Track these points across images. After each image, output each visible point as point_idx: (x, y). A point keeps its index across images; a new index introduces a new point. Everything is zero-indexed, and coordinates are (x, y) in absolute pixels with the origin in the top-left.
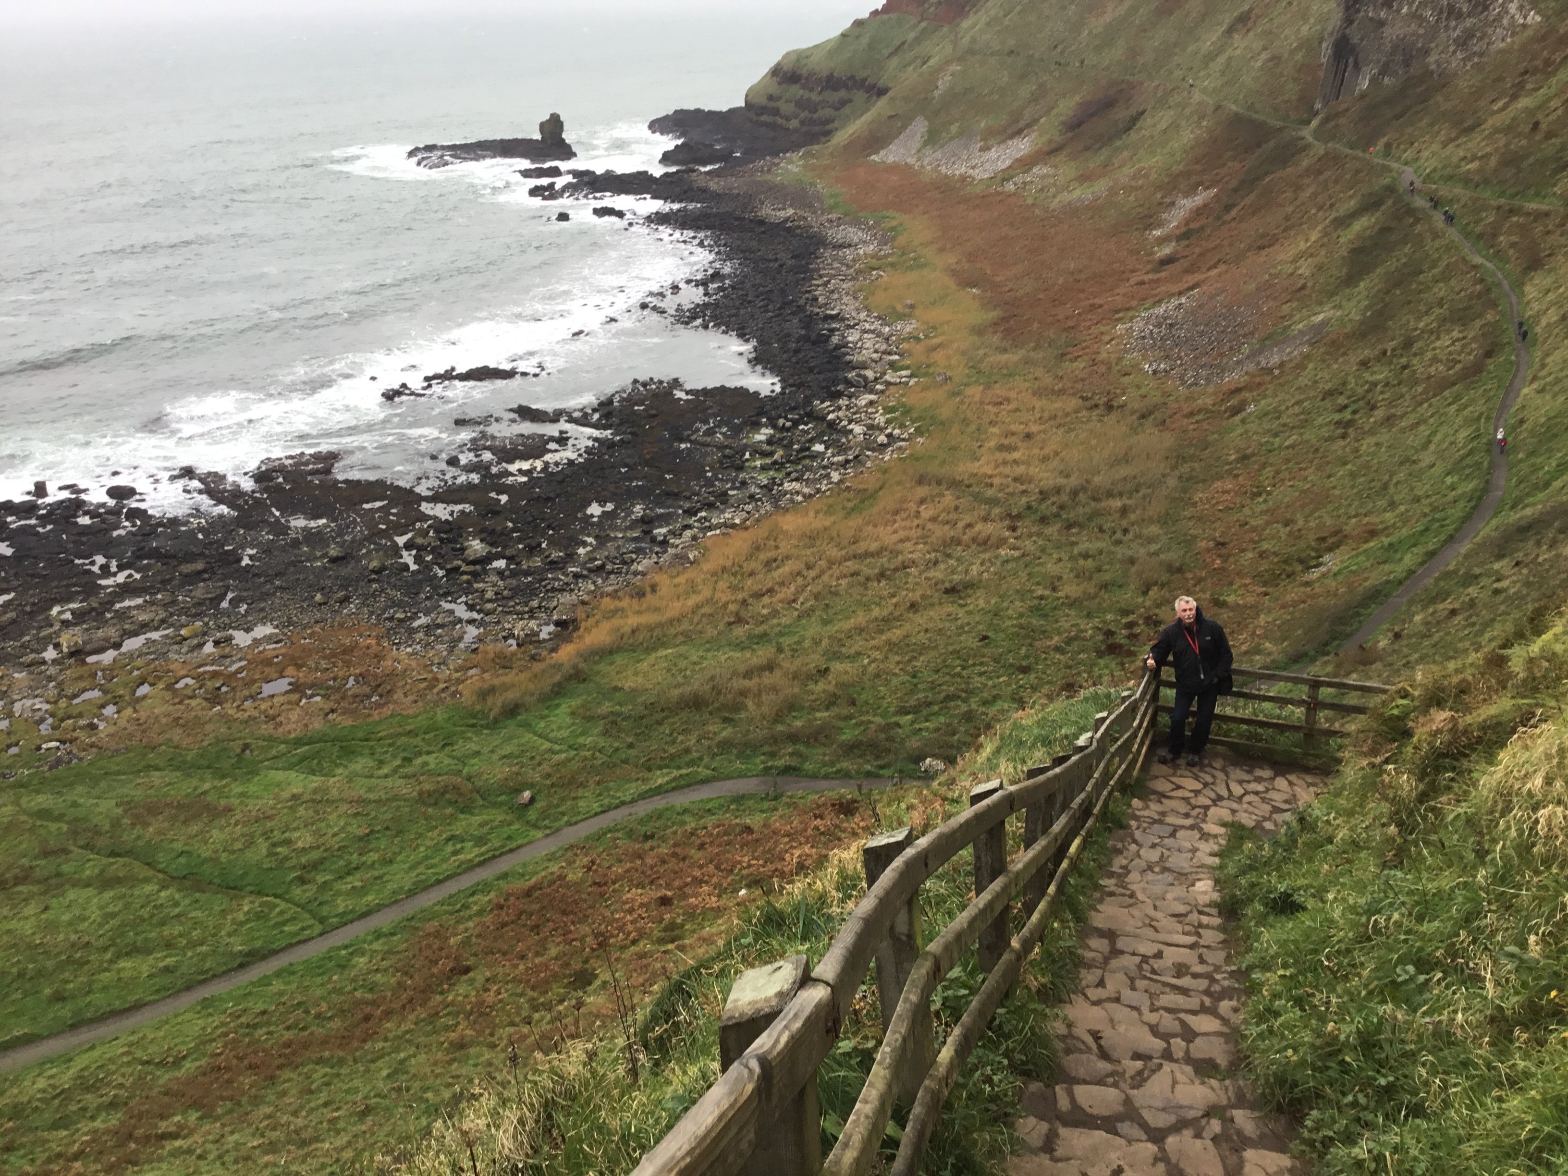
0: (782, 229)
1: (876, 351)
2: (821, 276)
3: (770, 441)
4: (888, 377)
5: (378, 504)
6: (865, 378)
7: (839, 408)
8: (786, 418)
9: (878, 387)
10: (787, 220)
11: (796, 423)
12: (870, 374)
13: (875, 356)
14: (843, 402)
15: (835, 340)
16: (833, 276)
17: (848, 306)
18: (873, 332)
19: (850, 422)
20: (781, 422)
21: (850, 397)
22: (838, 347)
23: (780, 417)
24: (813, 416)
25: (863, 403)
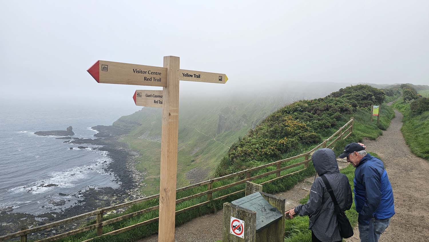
0: (120, 152)
1: (139, 179)
2: (128, 162)
3: (116, 200)
4: (141, 184)
5: (24, 219)
6: (136, 185)
7: (131, 191)
8: (119, 194)
9: (139, 187)
10: (121, 150)
11: (122, 195)
12: (137, 184)
13: (138, 180)
14: (131, 190)
15: (130, 176)
16: (130, 162)
17: (133, 169)
18: (138, 174)
19: (133, 194)
20: (119, 195)
21: (133, 189)
22: (131, 178)
23: (118, 194)
24: (125, 193)
25: (136, 190)
